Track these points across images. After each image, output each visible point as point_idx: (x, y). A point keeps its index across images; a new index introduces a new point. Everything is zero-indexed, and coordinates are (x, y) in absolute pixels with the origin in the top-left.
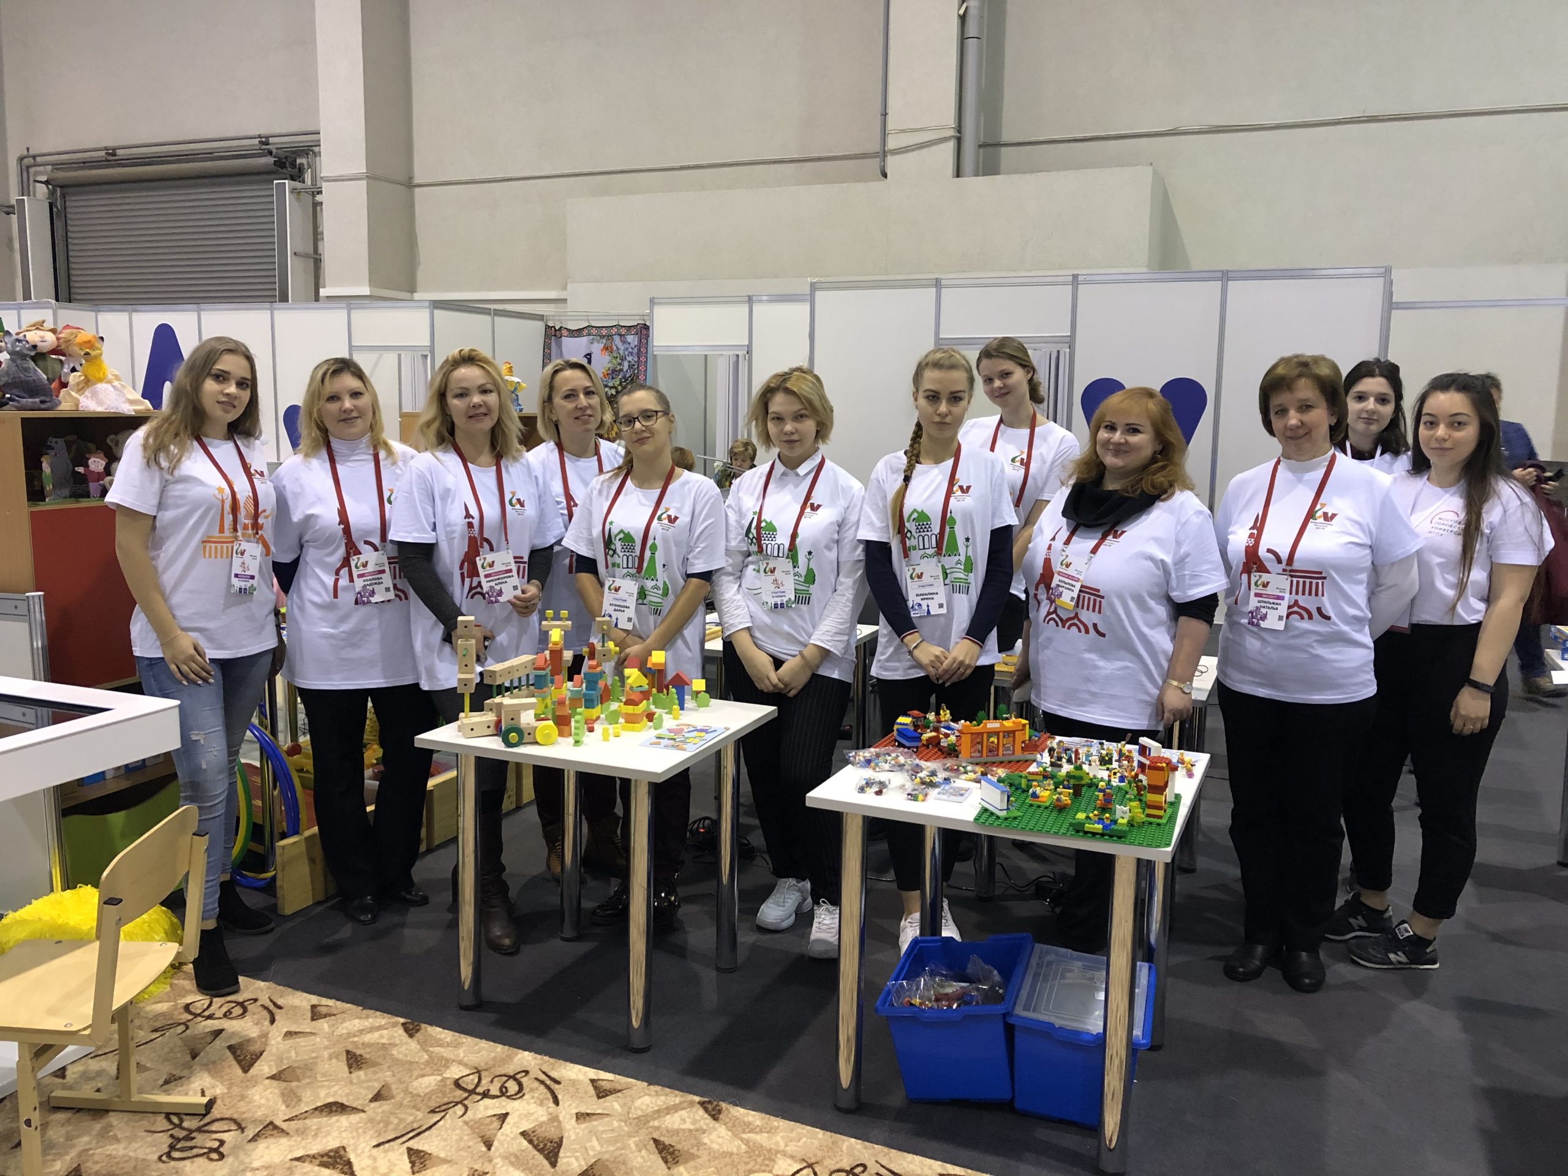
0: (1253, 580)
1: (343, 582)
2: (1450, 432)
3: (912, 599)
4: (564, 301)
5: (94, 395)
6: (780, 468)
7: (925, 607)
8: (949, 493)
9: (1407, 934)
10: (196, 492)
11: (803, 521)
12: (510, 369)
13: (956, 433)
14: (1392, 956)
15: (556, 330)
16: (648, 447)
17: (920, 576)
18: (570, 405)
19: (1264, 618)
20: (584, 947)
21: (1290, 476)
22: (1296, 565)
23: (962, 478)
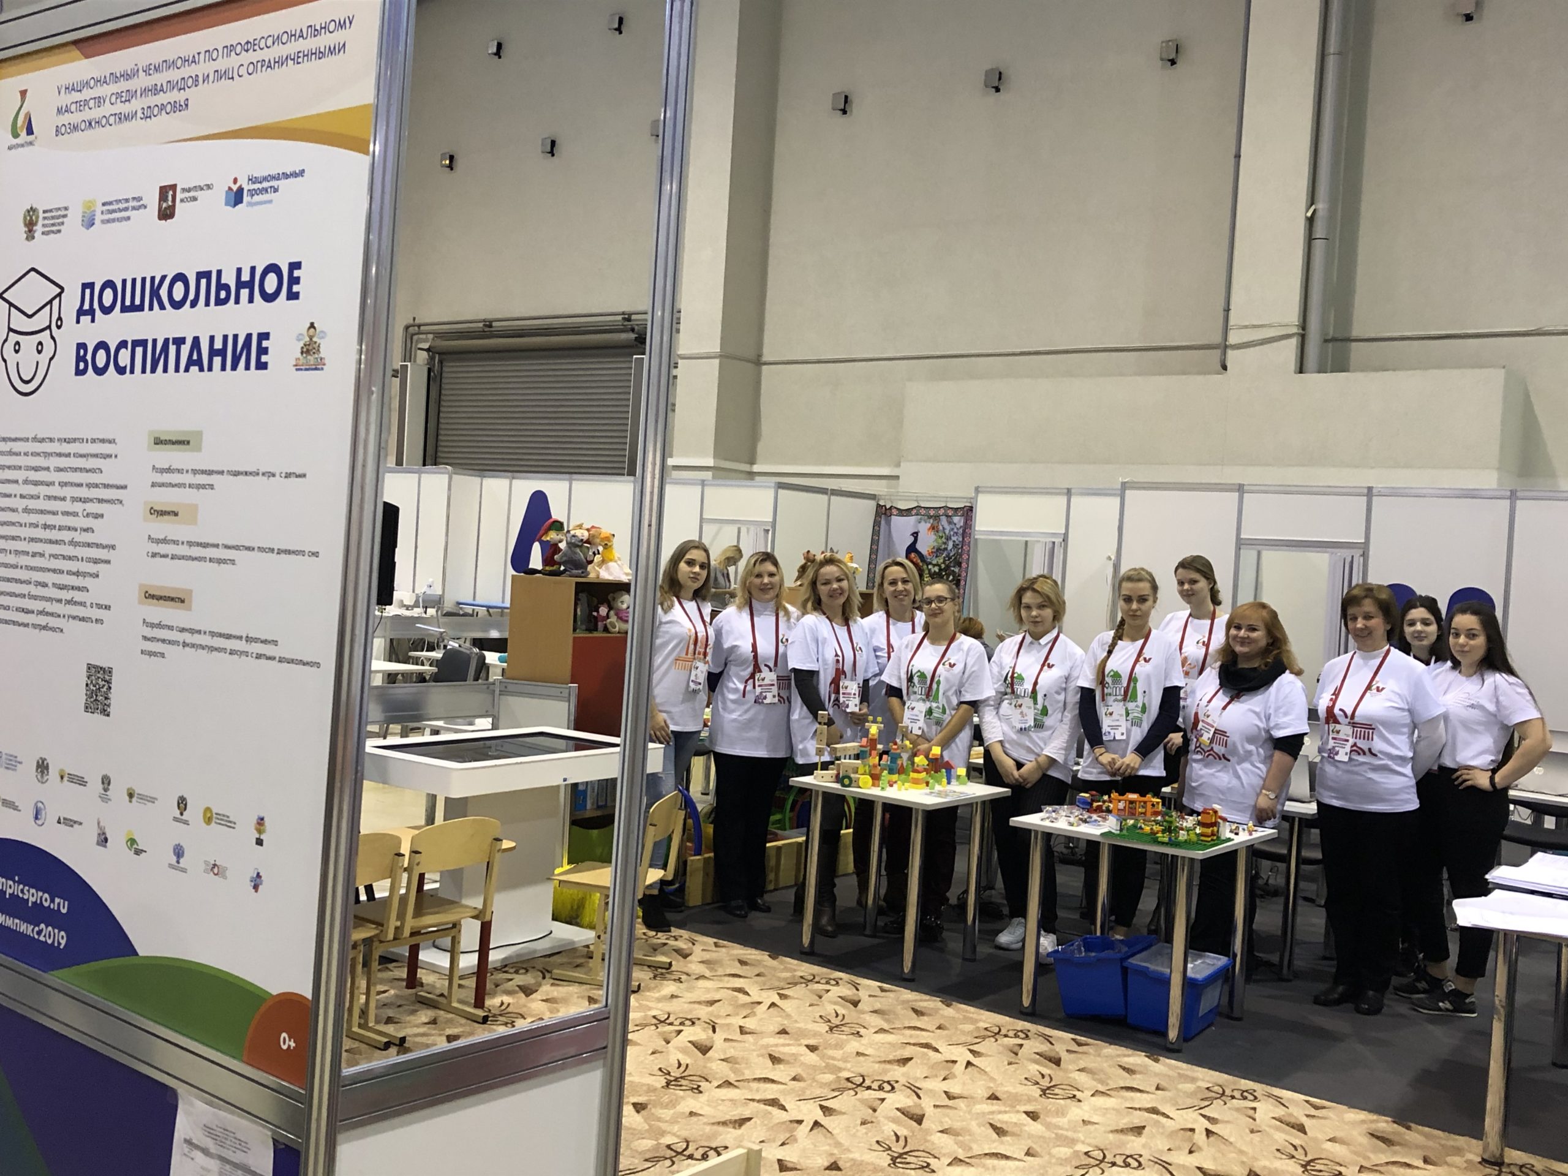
0: (1331, 729)
1: (749, 687)
2: (1467, 640)
3: (1105, 728)
4: (897, 477)
5: (608, 569)
6: (1028, 639)
7: (1112, 734)
8: (1137, 661)
9: (1450, 988)
10: (674, 629)
11: (1042, 674)
12: (851, 558)
13: (1147, 622)
14: (1441, 1004)
15: (886, 509)
16: (938, 620)
17: (1111, 714)
18: (892, 589)
19: (1337, 753)
20: (876, 941)
21: (1361, 661)
22: (1356, 720)
23: (1147, 653)
